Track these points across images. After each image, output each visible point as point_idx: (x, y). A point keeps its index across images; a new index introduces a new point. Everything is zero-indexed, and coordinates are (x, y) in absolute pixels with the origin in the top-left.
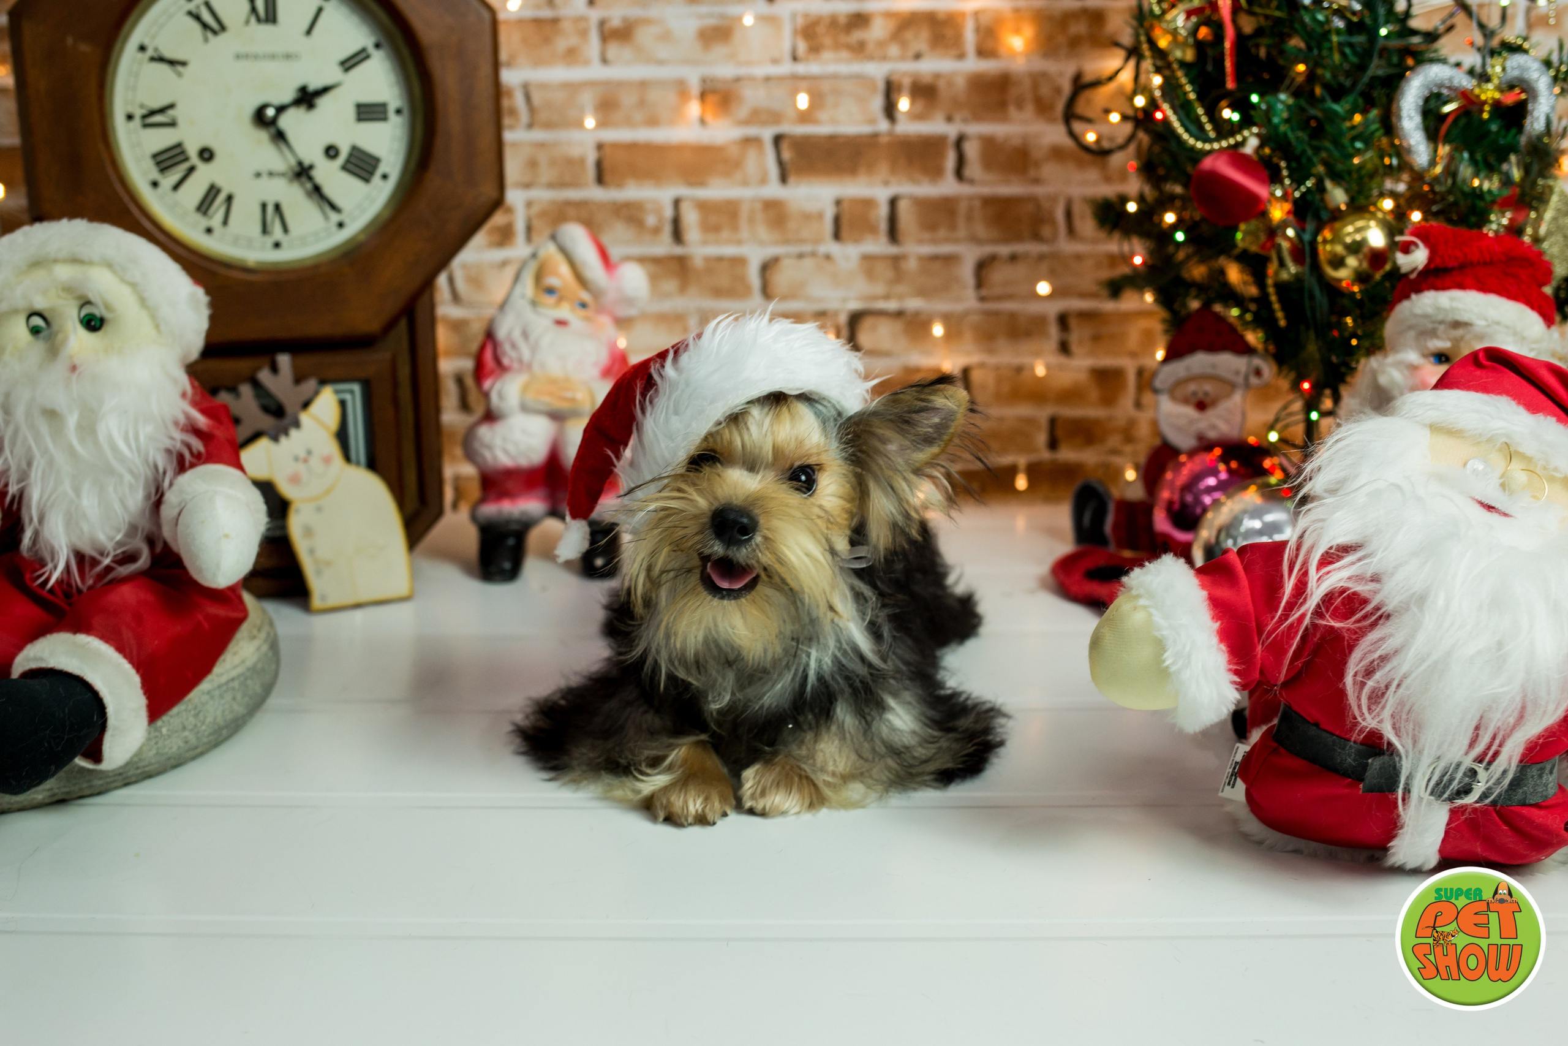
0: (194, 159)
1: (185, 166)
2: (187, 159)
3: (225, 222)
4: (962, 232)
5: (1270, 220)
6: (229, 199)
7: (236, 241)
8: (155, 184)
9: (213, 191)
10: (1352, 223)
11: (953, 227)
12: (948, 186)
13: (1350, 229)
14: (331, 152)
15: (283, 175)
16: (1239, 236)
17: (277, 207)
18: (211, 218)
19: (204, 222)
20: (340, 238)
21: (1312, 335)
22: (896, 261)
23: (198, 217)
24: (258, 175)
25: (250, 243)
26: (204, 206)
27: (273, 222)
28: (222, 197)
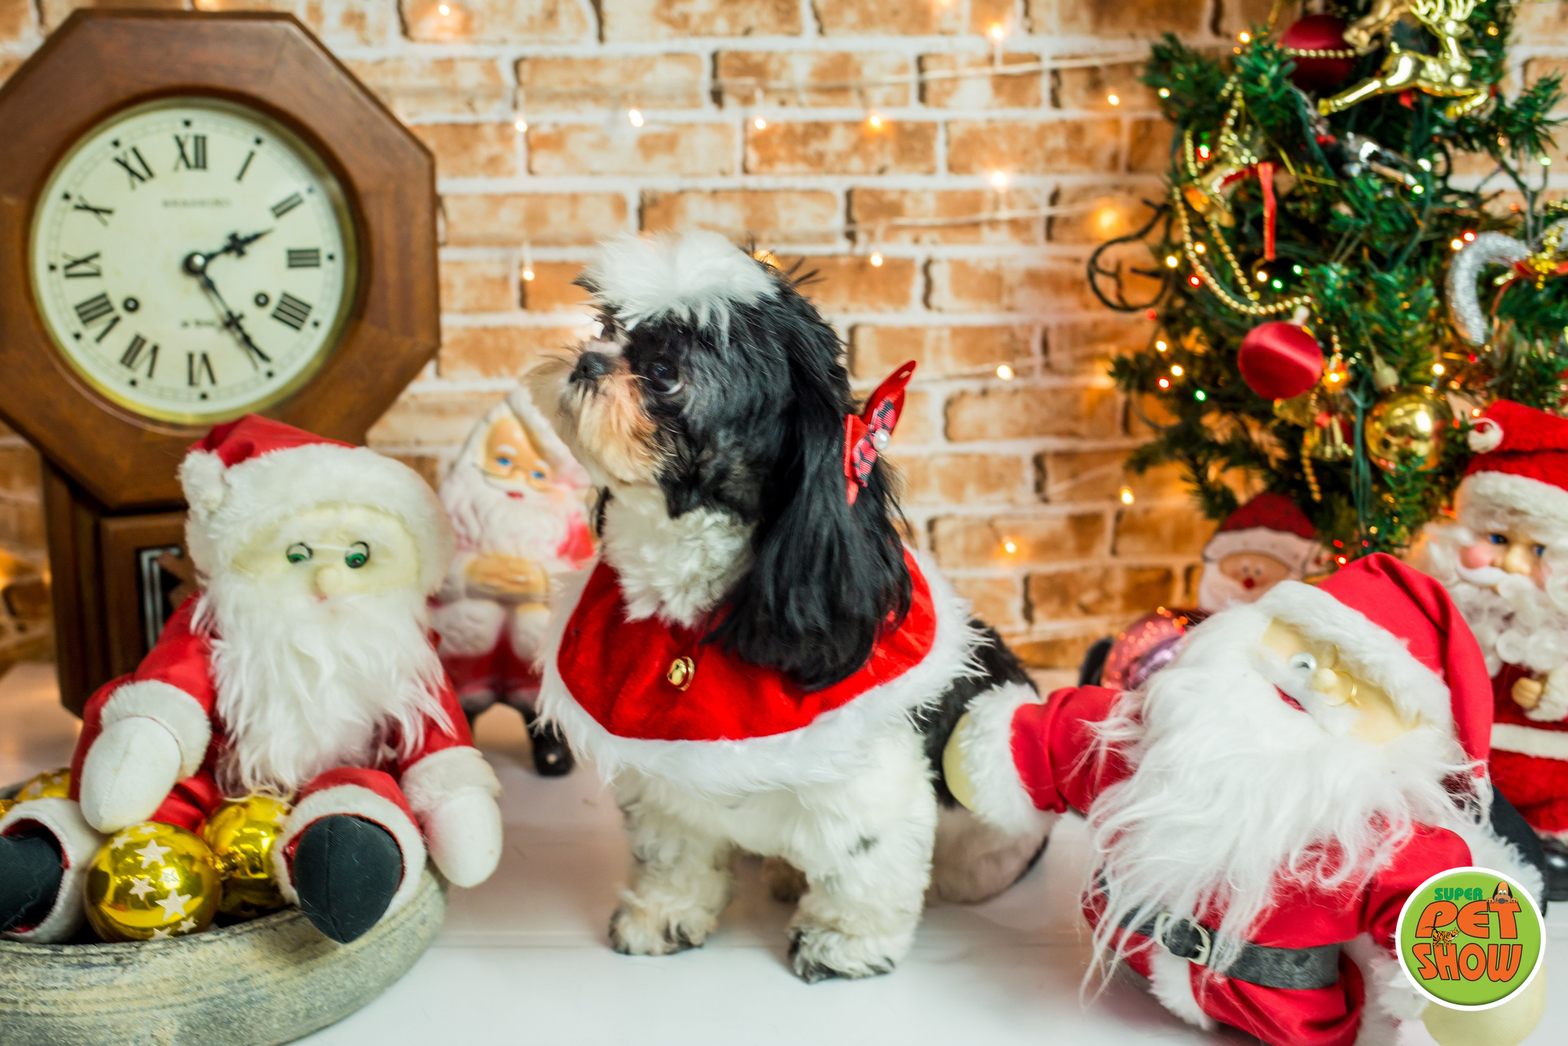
0: (119, 310)
1: (108, 318)
2: (111, 310)
3: (150, 374)
6: (155, 350)
7: (162, 394)
8: (78, 336)
9: (138, 342)
10: (1401, 405)
13: (1399, 411)
14: (261, 300)
15: (210, 324)
17: (205, 359)
18: (136, 369)
19: (128, 375)
20: (269, 389)
23: (122, 370)
24: (185, 324)
25: (176, 396)
26: (129, 358)
27: (200, 372)
28: (147, 349)
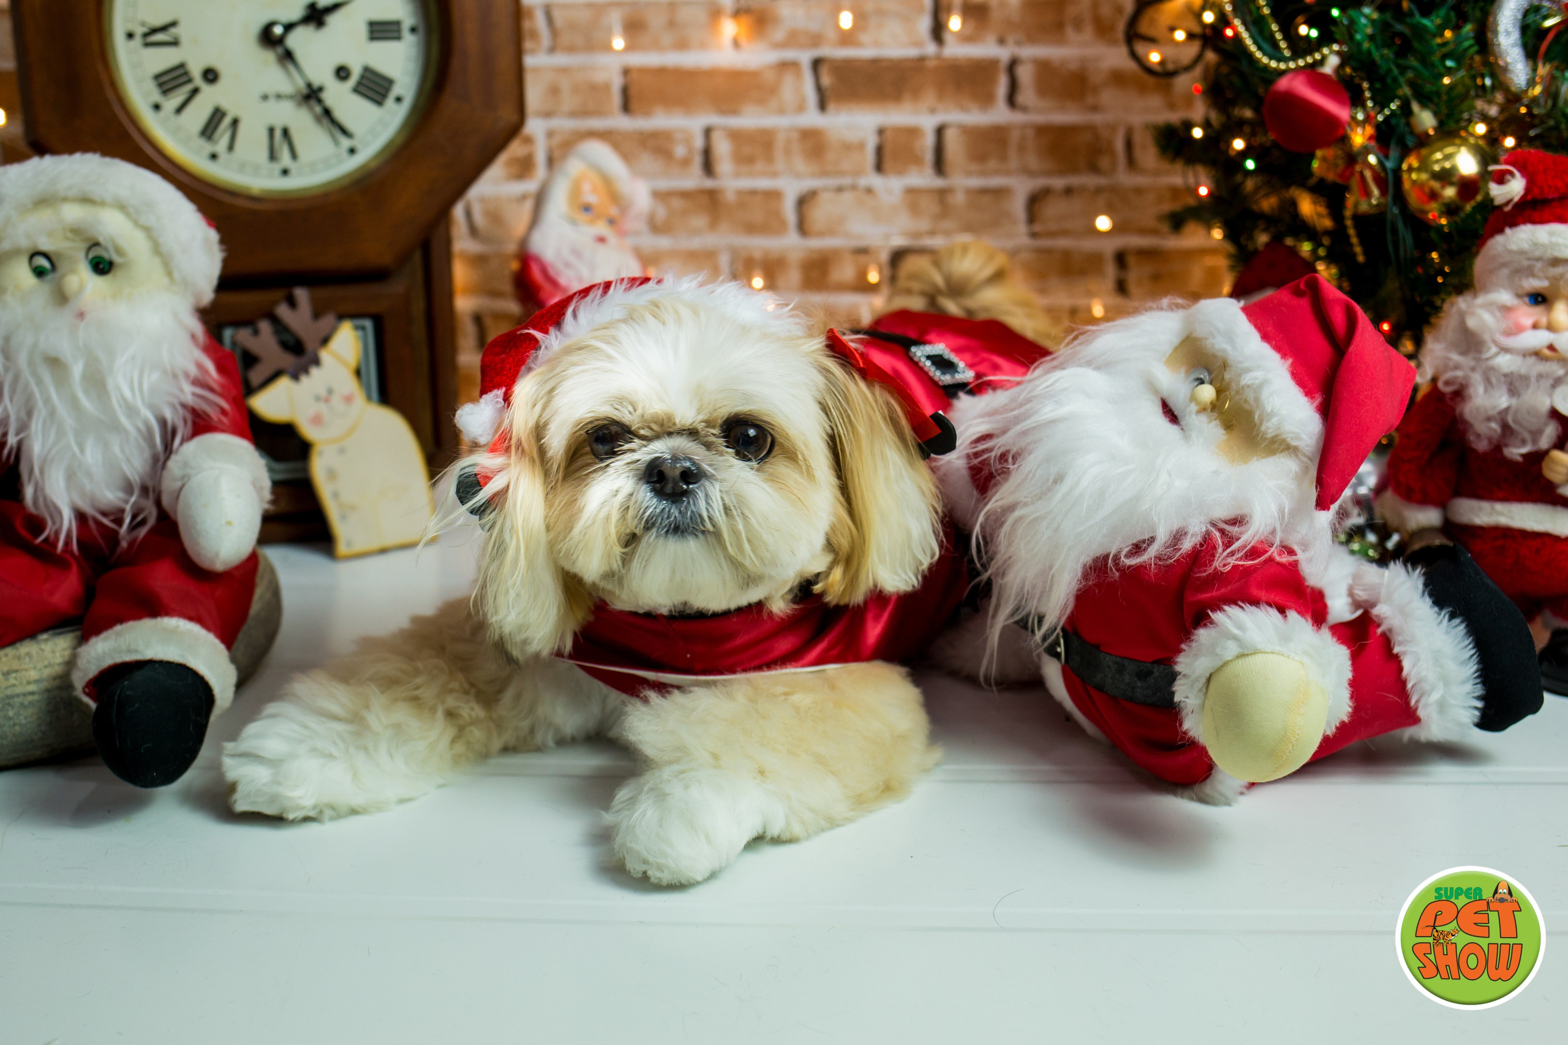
0: (198, 81)
1: (188, 88)
2: (190, 80)
3: (231, 147)
4: (1013, 163)
5: (1351, 146)
6: (236, 123)
7: (242, 167)
8: (157, 107)
9: (218, 115)
10: (1440, 149)
11: (1003, 157)
12: (999, 114)
13: (1438, 156)
14: (342, 73)
15: (290, 97)
16: (1315, 164)
17: (286, 132)
18: (216, 142)
19: (208, 148)
20: (351, 165)
21: (1393, 273)
22: (942, 194)
23: (202, 142)
24: (265, 97)
25: (256, 170)
26: (208, 130)
27: (281, 148)
28: (227, 121)
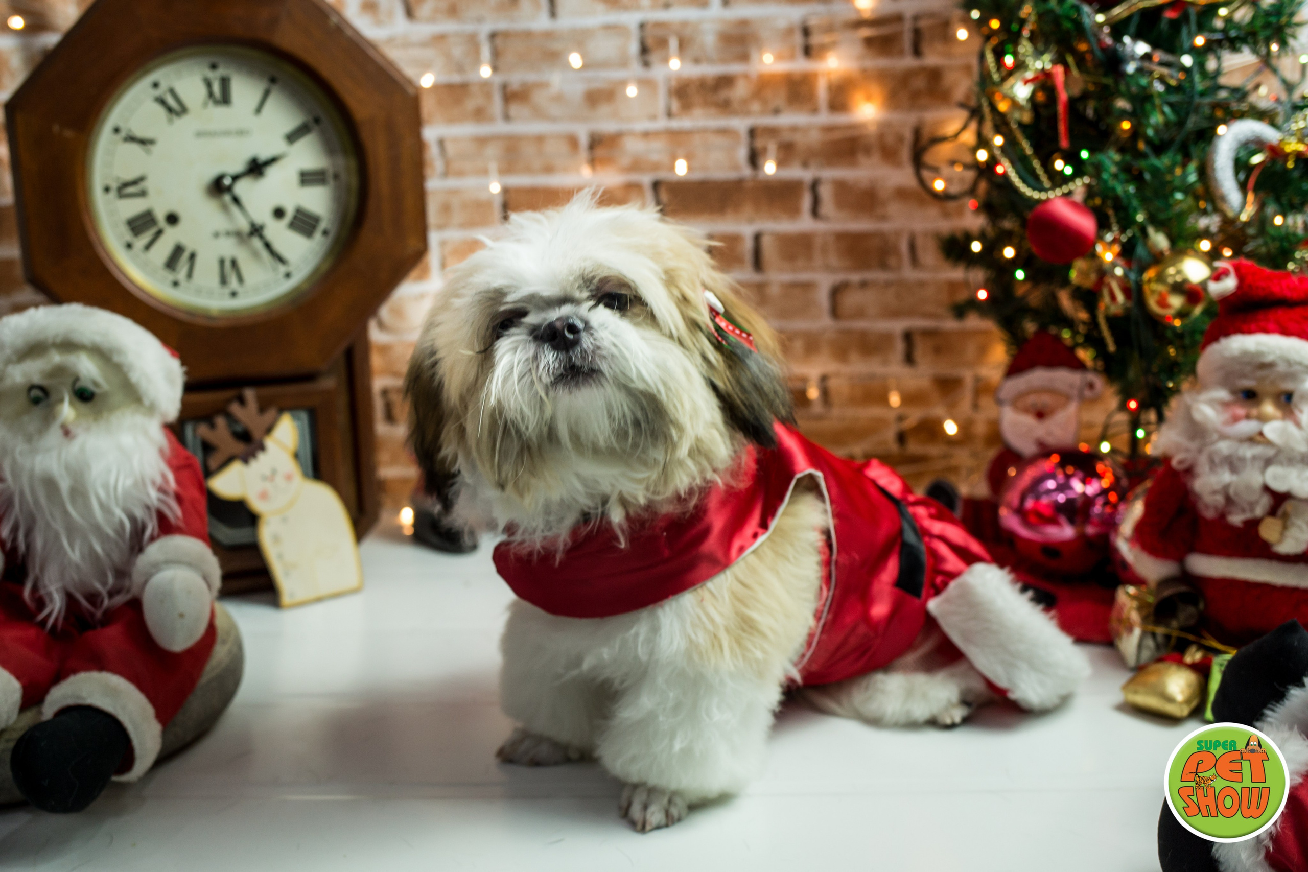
0: (162, 224)
1: (154, 230)
2: (155, 224)
3: (189, 276)
4: (818, 262)
5: (1101, 262)
6: (193, 256)
7: (199, 292)
8: (129, 246)
9: (178, 251)
10: (1173, 264)
11: (810, 258)
12: (805, 223)
13: (1171, 270)
14: (279, 213)
15: (237, 234)
16: (1073, 274)
17: (234, 263)
18: (178, 273)
19: (171, 277)
20: (287, 286)
21: (1136, 355)
22: (760, 286)
23: (166, 273)
24: (216, 235)
25: (210, 294)
26: (171, 263)
27: (230, 275)
28: (186, 255)
